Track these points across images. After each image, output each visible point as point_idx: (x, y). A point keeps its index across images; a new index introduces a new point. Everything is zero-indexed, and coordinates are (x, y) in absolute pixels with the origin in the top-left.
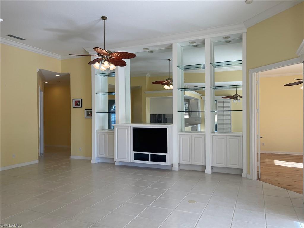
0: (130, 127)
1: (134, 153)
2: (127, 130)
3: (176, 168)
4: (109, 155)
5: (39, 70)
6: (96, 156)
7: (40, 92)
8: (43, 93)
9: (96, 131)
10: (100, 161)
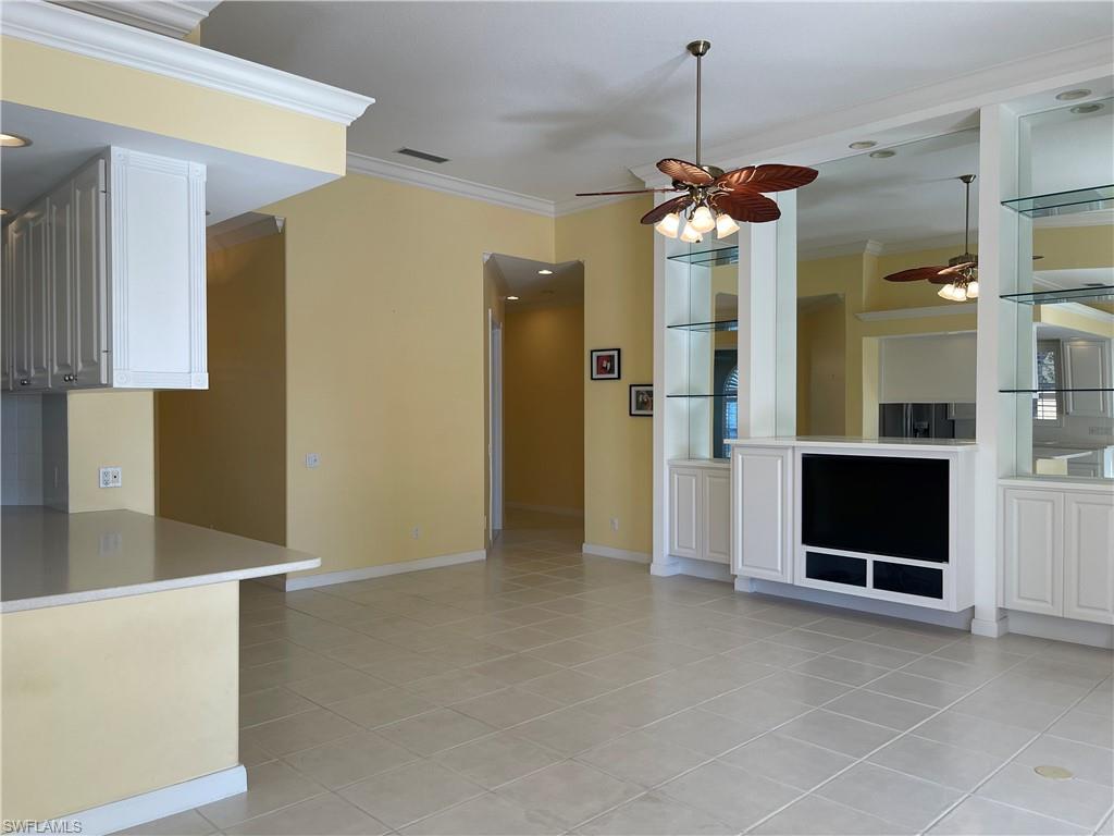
0: (790, 452)
1: (808, 553)
2: (779, 462)
3: (987, 625)
4: (711, 551)
5: (488, 257)
6: (667, 551)
7: (493, 328)
8: (500, 331)
9: (665, 462)
10: (679, 570)
